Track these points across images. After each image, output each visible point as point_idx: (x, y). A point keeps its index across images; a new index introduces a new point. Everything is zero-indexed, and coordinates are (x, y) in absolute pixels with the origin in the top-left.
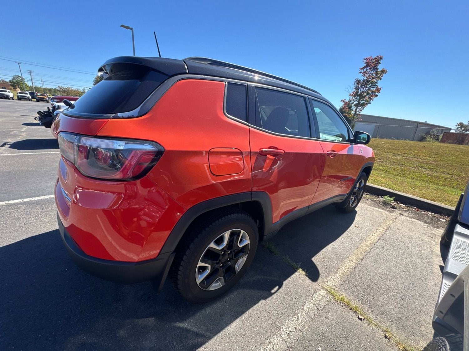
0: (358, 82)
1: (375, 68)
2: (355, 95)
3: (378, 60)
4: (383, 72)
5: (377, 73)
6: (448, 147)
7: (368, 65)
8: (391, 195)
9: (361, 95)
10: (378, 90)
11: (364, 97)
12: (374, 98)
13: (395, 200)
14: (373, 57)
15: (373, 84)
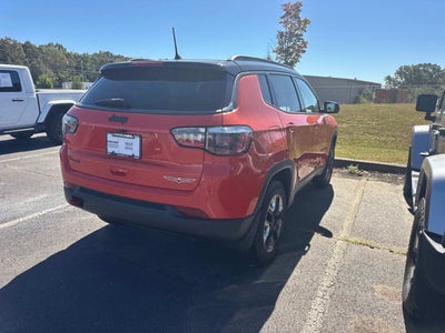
0: (281, 35)
1: (296, 17)
2: (280, 51)
3: (297, 7)
4: (306, 22)
5: (299, 22)
6: (384, 107)
7: (288, 13)
8: (354, 164)
9: (287, 51)
10: (305, 44)
11: (291, 54)
12: (302, 55)
13: (359, 169)
14: (292, 3)
15: (299, 37)
